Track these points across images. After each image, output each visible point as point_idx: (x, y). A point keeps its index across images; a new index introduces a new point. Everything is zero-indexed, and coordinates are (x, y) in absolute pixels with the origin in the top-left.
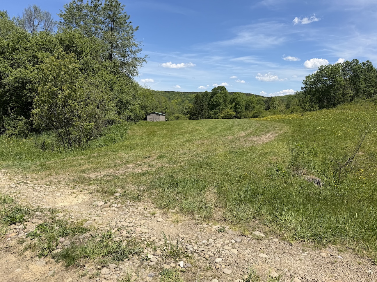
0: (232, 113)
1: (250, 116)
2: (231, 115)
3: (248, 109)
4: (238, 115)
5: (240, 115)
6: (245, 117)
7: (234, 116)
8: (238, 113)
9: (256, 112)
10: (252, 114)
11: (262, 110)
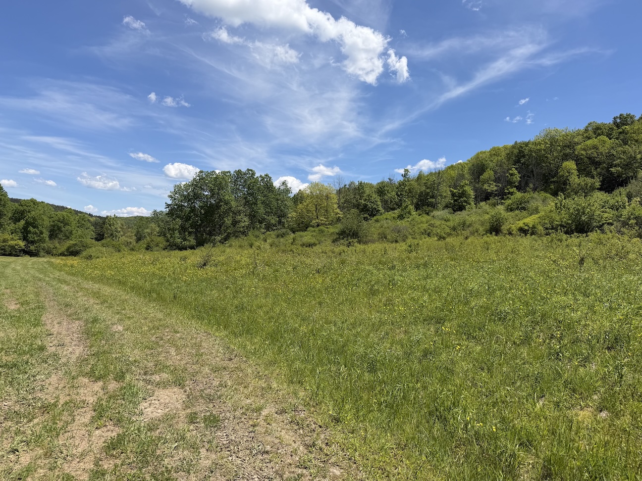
0: (16, 242)
1: (60, 252)
2: (12, 247)
3: (56, 236)
4: (32, 248)
5: (37, 247)
6: (49, 252)
7: (20, 251)
8: (33, 242)
9: (75, 242)
10: (66, 248)
11: (88, 240)
